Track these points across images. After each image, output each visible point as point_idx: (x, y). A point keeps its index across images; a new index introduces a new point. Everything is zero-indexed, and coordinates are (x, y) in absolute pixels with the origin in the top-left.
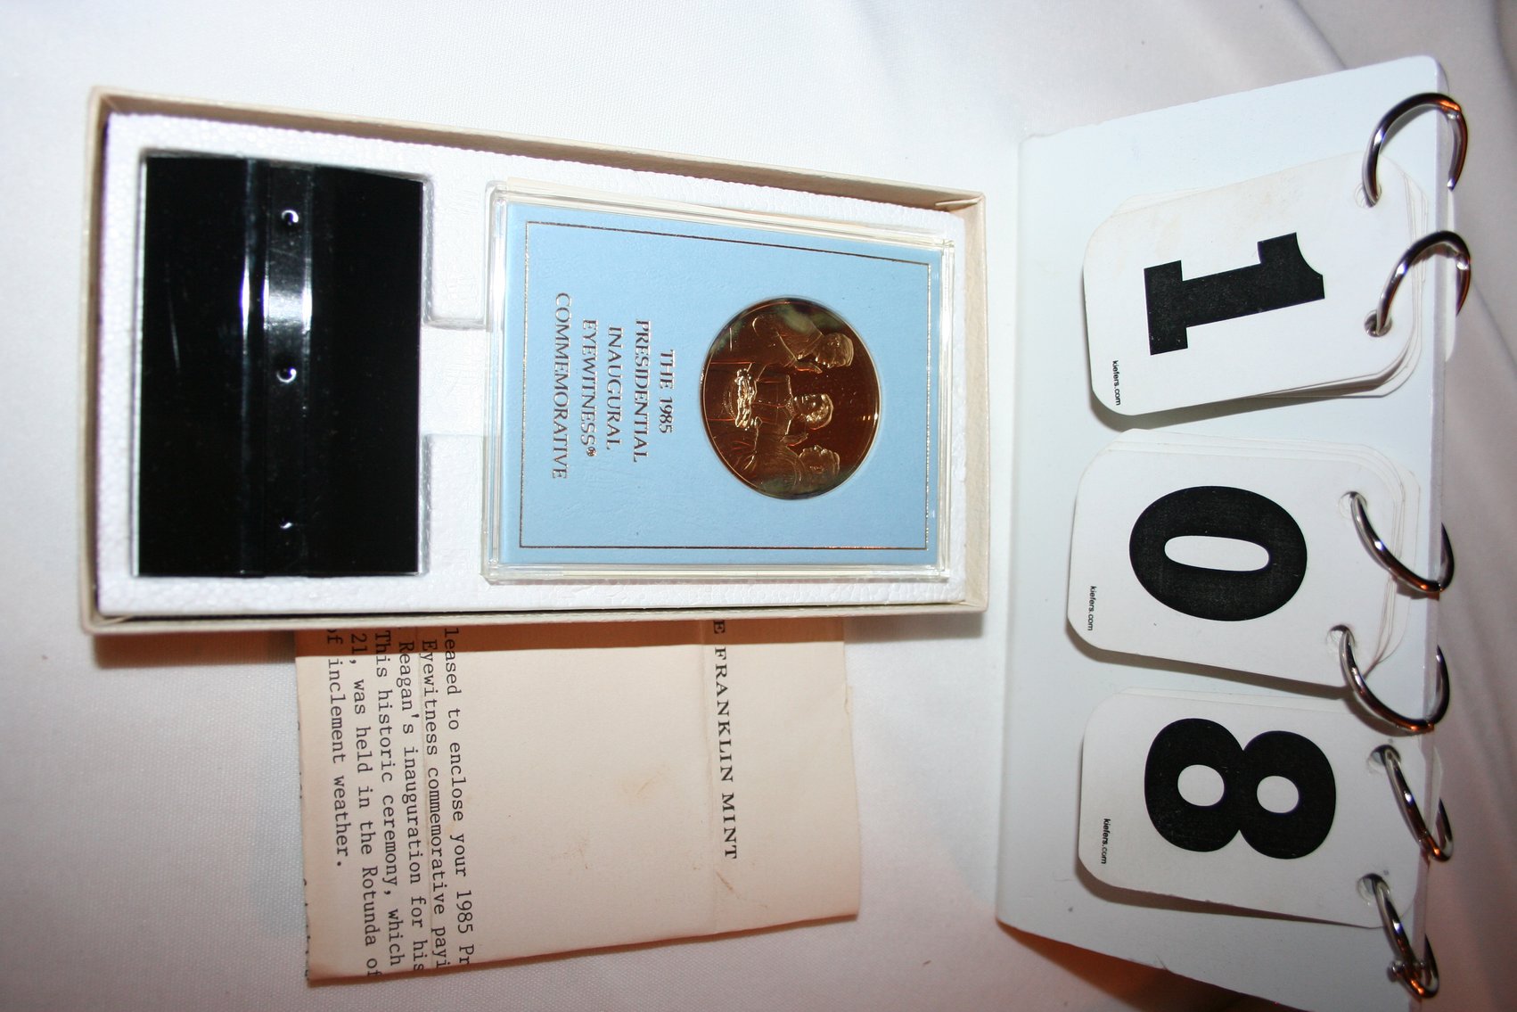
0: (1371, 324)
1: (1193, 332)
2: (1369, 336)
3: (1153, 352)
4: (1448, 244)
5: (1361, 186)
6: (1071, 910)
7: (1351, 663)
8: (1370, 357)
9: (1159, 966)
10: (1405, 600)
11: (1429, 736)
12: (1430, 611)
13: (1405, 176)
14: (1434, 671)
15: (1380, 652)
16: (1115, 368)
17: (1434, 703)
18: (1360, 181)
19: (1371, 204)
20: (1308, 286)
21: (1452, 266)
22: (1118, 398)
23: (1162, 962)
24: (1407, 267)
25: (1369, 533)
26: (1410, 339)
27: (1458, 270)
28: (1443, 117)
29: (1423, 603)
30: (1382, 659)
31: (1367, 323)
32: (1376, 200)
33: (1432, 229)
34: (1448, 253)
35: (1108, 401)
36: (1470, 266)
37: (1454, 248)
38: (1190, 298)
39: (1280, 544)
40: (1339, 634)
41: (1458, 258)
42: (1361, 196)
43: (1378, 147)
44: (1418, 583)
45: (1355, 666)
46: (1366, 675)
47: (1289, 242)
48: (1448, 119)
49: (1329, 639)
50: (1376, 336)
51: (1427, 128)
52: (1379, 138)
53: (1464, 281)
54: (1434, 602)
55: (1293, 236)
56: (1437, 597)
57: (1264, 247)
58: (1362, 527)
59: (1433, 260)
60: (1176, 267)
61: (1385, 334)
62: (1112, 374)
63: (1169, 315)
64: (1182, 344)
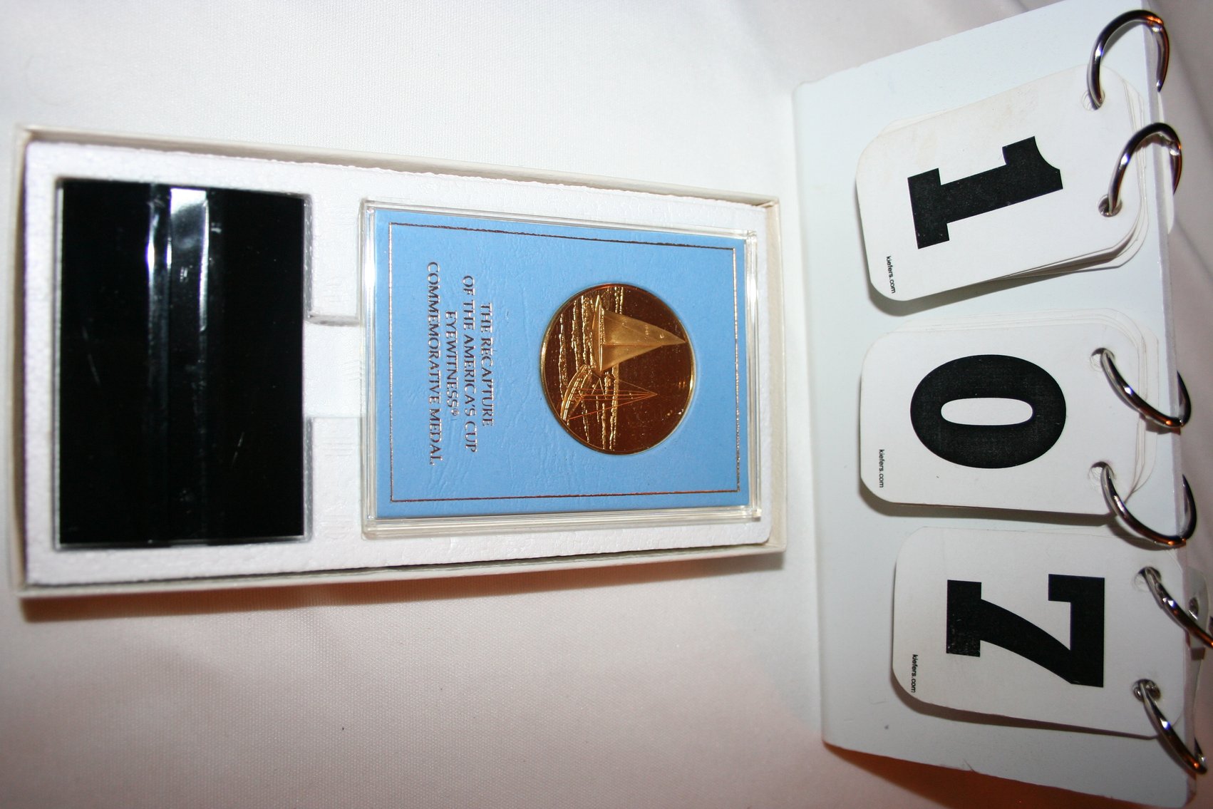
0: (1104, 207)
1: (952, 227)
2: (1103, 217)
3: (920, 247)
4: (1161, 134)
5: (1087, 93)
6: (887, 727)
7: (1113, 492)
8: (1106, 234)
9: (967, 768)
10: (1153, 435)
11: (1182, 549)
12: (1174, 444)
13: (1123, 81)
14: (1182, 494)
15: (1136, 482)
16: (889, 263)
17: (1184, 521)
18: (1086, 89)
19: (1095, 107)
20: (1048, 180)
21: (1166, 153)
22: (893, 287)
23: (969, 766)
24: (1129, 157)
25: (1118, 381)
26: (1139, 215)
27: (1171, 156)
28: (1148, 30)
29: (1168, 437)
30: (1137, 488)
31: (1101, 206)
32: (1101, 103)
33: (1148, 122)
34: (1162, 142)
35: (885, 291)
36: (1180, 152)
37: (1167, 137)
38: (949, 199)
39: (1041, 398)
40: (1099, 470)
41: (1170, 146)
42: (1088, 101)
43: (1099, 59)
44: (1164, 420)
45: (1116, 494)
46: (1126, 502)
47: (1030, 144)
48: (1152, 31)
49: (1091, 475)
50: (1109, 216)
51: (1137, 40)
52: (1098, 53)
53: (1177, 165)
54: (1177, 436)
55: (1032, 140)
56: (1178, 432)
57: (1009, 151)
58: (1112, 376)
59: (1151, 147)
60: (935, 174)
61: (1116, 214)
62: (886, 267)
63: (931, 214)
64: (945, 237)
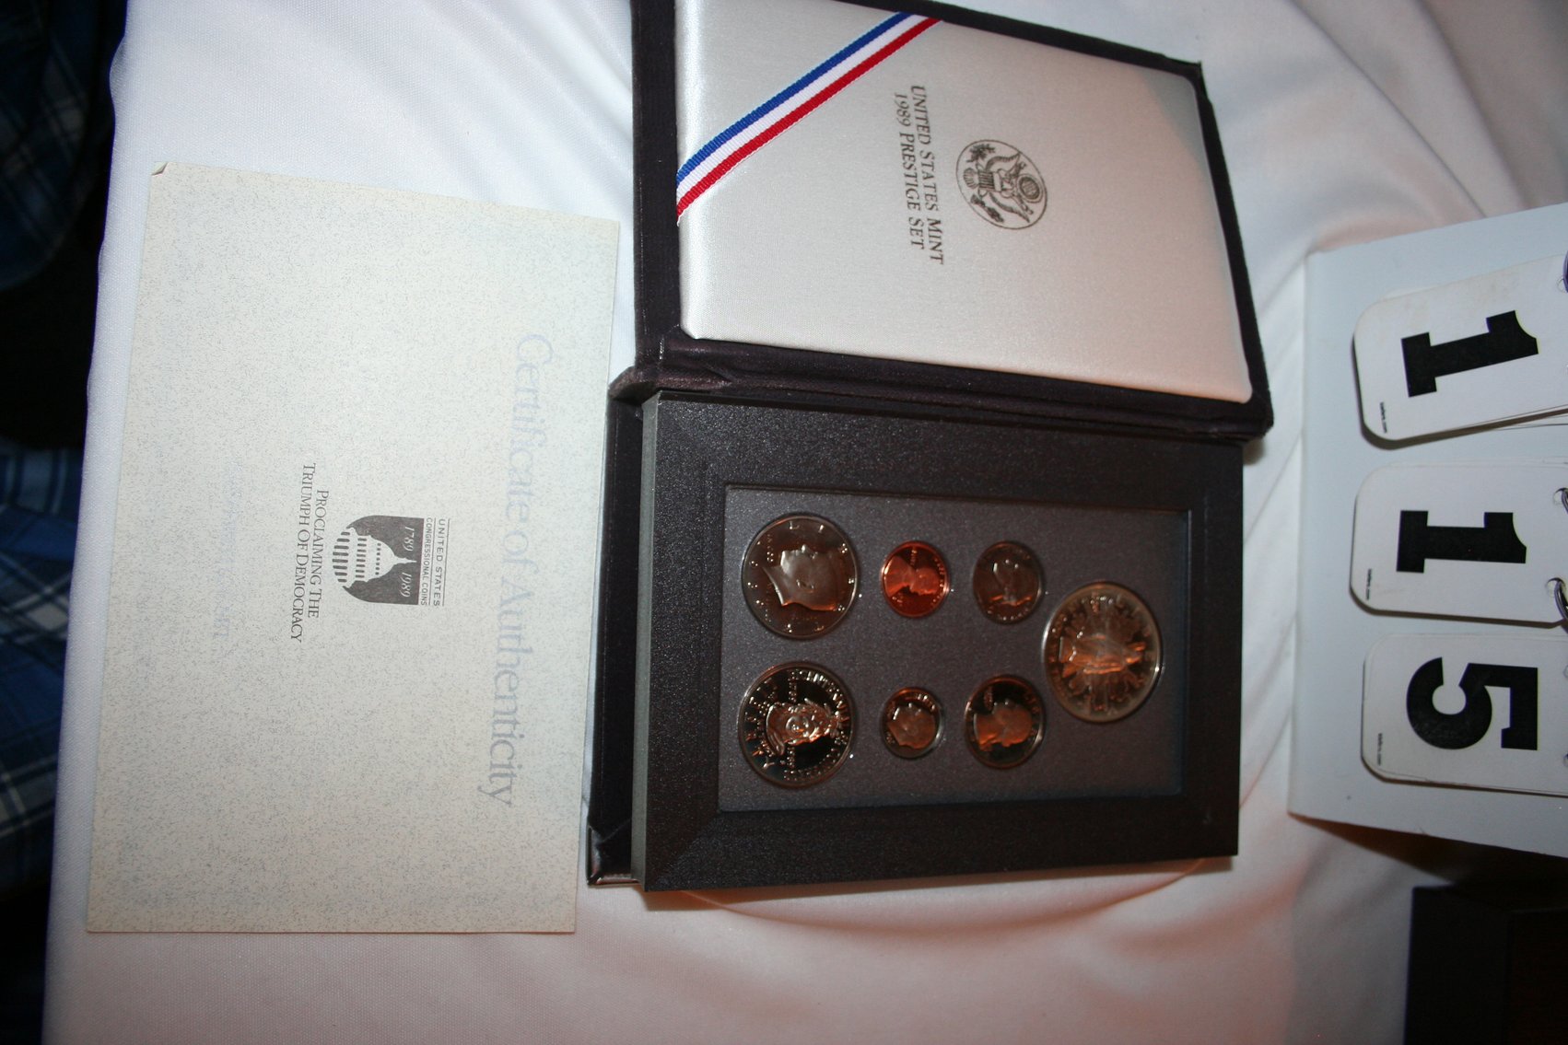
1: (1440, 381)
3: (1409, 395)
5: (1562, 278)
16: (1382, 408)
18: (1561, 274)
22: (1383, 427)
35: (1377, 429)
38: (1437, 358)
42: (1562, 284)
47: (1510, 318)
55: (1513, 314)
57: (1491, 321)
60: (1426, 337)
62: (1379, 412)
63: (1420, 369)
64: (1433, 389)
